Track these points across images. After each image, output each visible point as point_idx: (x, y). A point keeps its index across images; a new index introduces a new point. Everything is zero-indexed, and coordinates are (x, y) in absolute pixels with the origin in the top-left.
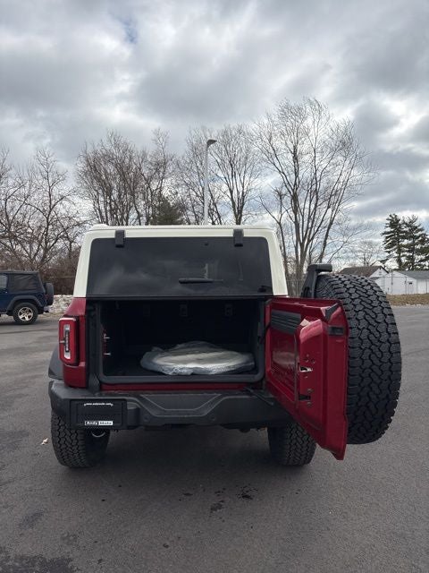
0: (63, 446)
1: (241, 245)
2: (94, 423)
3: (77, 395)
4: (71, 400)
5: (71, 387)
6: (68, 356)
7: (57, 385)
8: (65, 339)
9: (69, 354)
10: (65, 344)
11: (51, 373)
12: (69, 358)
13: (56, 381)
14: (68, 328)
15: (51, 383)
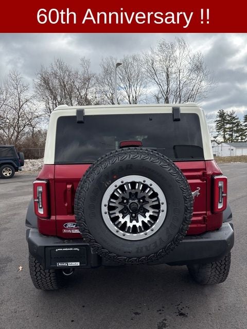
0: (39, 278)
1: (179, 120)
2: (65, 264)
3: (50, 242)
4: (45, 247)
5: (45, 235)
6: (41, 212)
7: (33, 233)
8: (38, 198)
9: (42, 210)
10: (38, 202)
11: (27, 223)
12: (42, 213)
13: (31, 230)
14: (40, 189)
15: (28, 231)
